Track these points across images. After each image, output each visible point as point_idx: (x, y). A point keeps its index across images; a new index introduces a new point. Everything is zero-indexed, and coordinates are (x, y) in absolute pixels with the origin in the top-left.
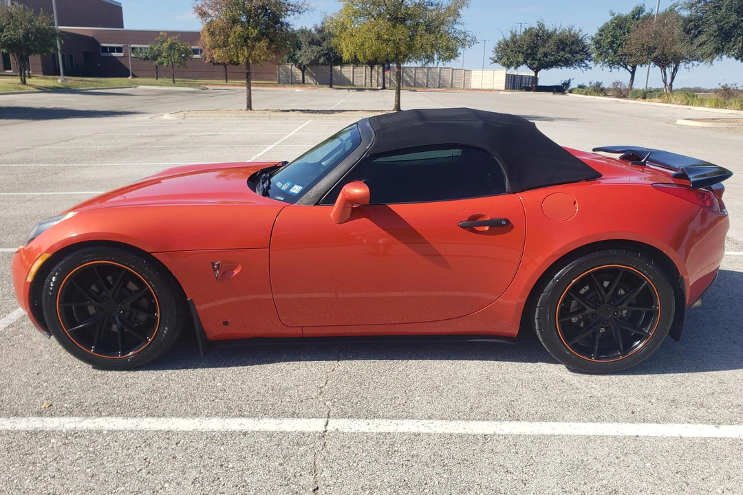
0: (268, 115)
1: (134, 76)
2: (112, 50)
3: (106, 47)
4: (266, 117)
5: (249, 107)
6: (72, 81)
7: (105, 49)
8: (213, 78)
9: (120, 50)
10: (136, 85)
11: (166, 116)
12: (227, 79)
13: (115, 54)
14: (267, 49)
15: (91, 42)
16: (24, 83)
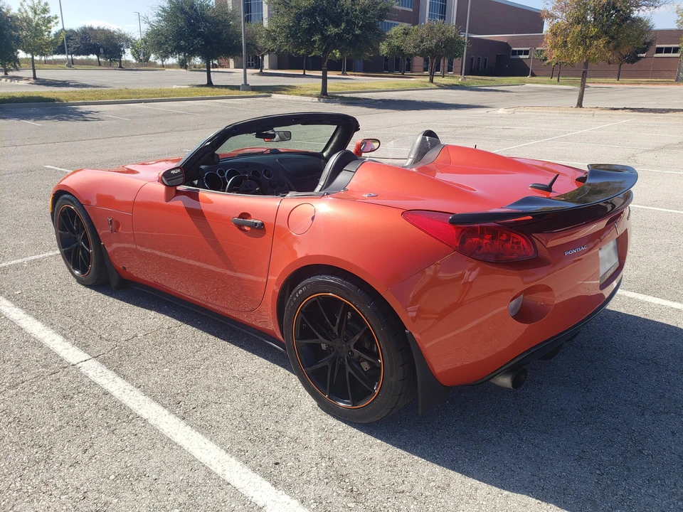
0: (593, 112)
1: (533, 75)
2: (520, 52)
3: (516, 51)
4: (590, 114)
5: (580, 105)
6: (472, 80)
7: (514, 52)
8: (606, 76)
9: (526, 53)
10: (525, 83)
11: (501, 111)
12: (619, 78)
13: (521, 57)
14: (604, 47)
15: (505, 46)
16: (431, 81)
